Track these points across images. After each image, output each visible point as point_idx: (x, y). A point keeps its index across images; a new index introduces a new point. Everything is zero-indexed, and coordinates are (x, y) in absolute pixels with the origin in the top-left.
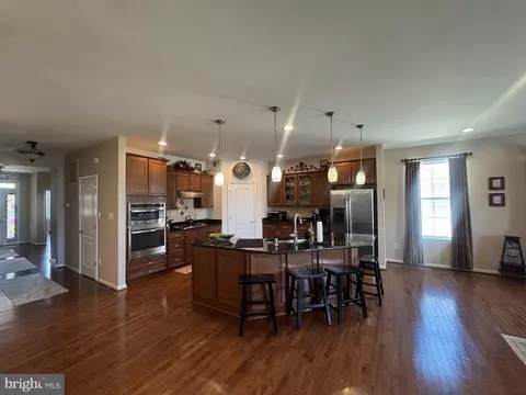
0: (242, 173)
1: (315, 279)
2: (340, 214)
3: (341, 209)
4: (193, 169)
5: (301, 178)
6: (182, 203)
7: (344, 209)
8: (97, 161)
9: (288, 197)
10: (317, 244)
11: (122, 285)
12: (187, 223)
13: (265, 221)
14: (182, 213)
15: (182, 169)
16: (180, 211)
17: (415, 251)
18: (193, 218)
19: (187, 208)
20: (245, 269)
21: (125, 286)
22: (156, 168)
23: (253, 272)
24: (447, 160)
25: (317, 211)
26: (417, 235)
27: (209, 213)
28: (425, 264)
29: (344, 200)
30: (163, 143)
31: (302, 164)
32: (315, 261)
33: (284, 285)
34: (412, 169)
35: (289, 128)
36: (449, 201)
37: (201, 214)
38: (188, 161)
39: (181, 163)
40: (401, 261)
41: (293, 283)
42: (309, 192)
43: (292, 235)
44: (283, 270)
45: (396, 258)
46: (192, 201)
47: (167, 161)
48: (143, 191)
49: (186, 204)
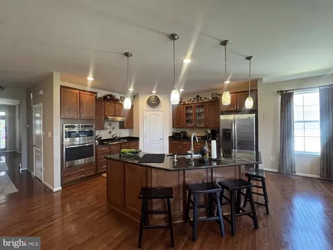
0: (154, 103)
1: (210, 194)
2: (228, 133)
3: (228, 130)
4: (117, 100)
5: (197, 107)
6: (110, 125)
7: (231, 130)
8: (41, 92)
9: (187, 121)
10: (211, 160)
11: (57, 188)
12: (113, 140)
13: (170, 138)
14: (110, 132)
15: (109, 100)
16: (108, 131)
17: (288, 163)
18: (118, 136)
19: (114, 129)
20: (147, 182)
21: (60, 188)
22: (86, 98)
23: (154, 186)
24: (318, 90)
25: (209, 132)
26: (290, 150)
27: (131, 133)
28: (297, 174)
29: (232, 123)
30: (90, 79)
31: (198, 96)
32: (210, 174)
33: (181, 196)
34: (286, 98)
35: (187, 61)
36: (319, 124)
37: (125, 133)
38: (114, 94)
39: (109, 95)
40: (277, 171)
41: (190, 196)
42: (203, 117)
43: (189, 152)
44: (181, 183)
45: (272, 168)
46: (118, 124)
47: (96, 93)
48: (76, 115)
49: (113, 125)
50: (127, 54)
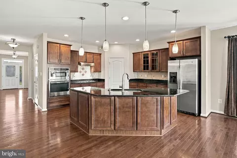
2: (174, 77)
7: (177, 74)
11: (45, 109)
16: (82, 73)
19: (86, 72)
27: (99, 75)
46: (89, 68)
47: (71, 45)
48: (57, 61)
49: (85, 70)
50: (82, 18)
